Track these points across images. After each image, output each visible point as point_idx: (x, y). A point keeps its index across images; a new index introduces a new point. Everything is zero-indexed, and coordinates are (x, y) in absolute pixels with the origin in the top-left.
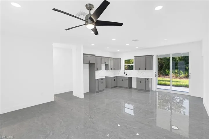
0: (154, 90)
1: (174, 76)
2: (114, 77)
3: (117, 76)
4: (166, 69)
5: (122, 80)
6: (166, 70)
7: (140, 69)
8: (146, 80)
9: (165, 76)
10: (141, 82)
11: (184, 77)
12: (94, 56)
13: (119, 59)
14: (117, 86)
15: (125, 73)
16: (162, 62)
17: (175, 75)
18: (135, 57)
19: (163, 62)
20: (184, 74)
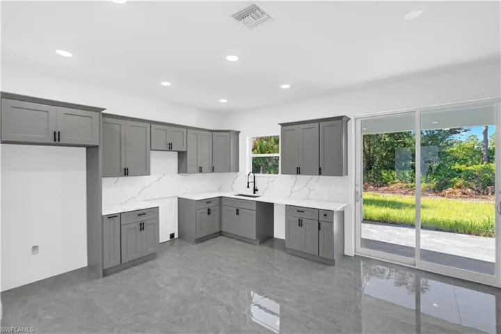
0: (352, 254)
1: (401, 188)
2: (208, 201)
3: (221, 197)
4: (381, 169)
5: (237, 210)
6: (383, 172)
7: (298, 172)
8: (322, 218)
9: (380, 187)
10: (300, 223)
11: (428, 189)
12: (96, 115)
13: (233, 136)
14: (220, 233)
15: (251, 185)
16: (372, 150)
17: (405, 185)
18: (283, 125)
19: (374, 152)
20: (426, 182)
